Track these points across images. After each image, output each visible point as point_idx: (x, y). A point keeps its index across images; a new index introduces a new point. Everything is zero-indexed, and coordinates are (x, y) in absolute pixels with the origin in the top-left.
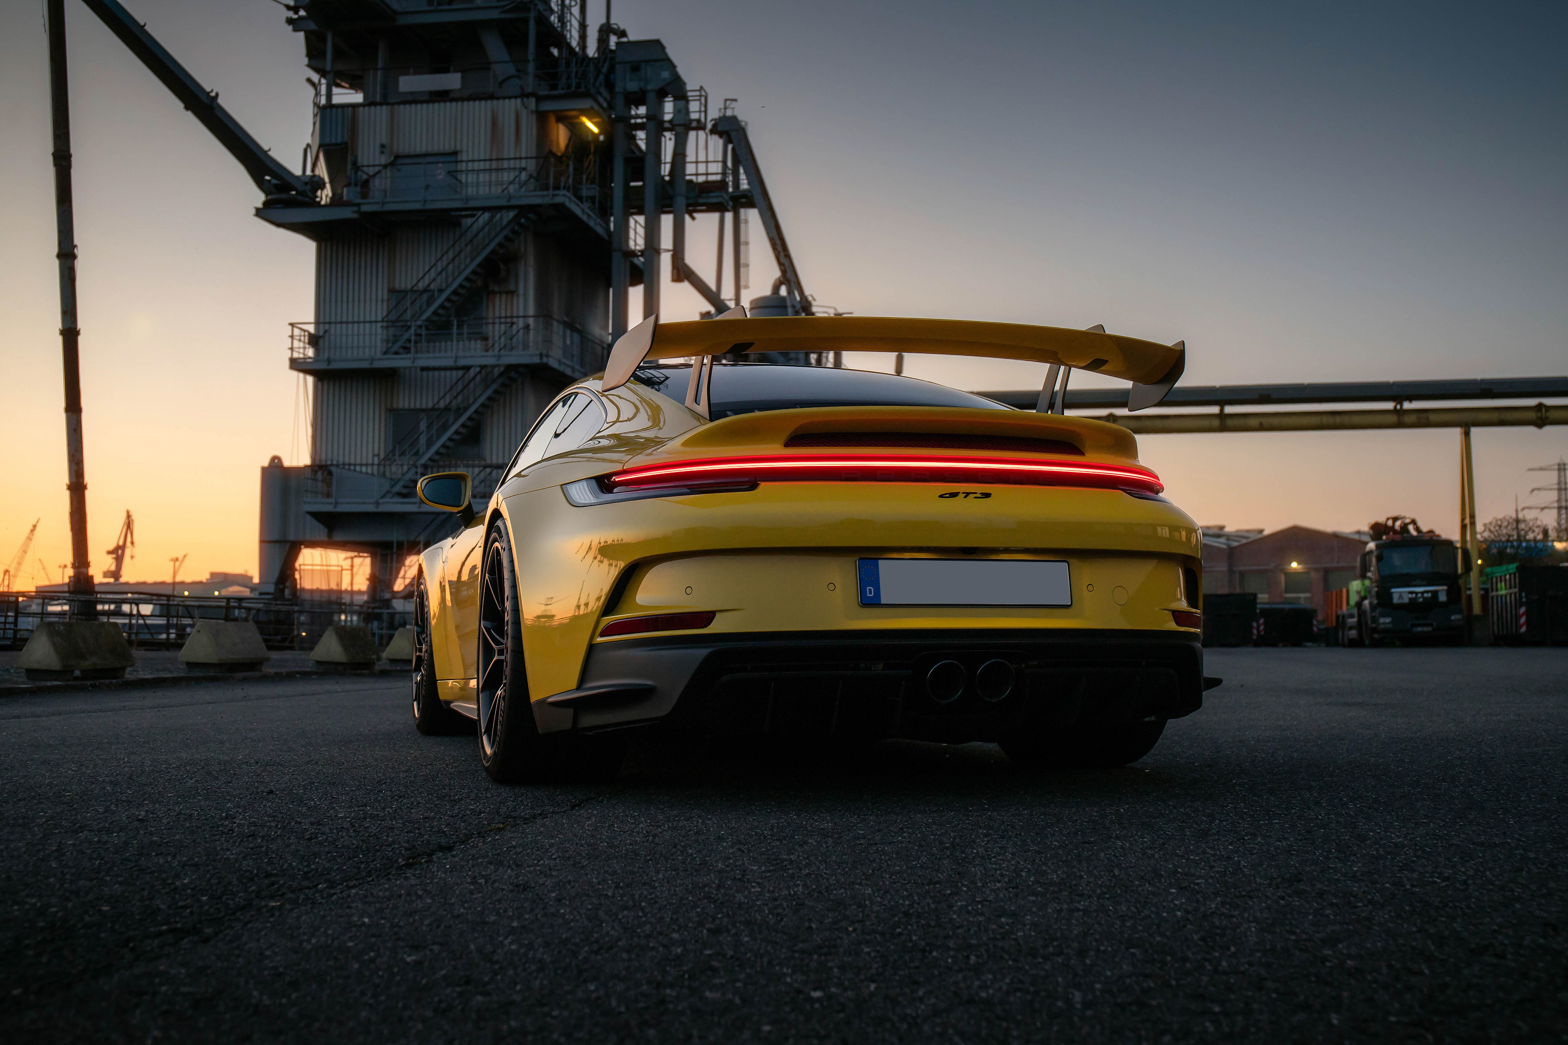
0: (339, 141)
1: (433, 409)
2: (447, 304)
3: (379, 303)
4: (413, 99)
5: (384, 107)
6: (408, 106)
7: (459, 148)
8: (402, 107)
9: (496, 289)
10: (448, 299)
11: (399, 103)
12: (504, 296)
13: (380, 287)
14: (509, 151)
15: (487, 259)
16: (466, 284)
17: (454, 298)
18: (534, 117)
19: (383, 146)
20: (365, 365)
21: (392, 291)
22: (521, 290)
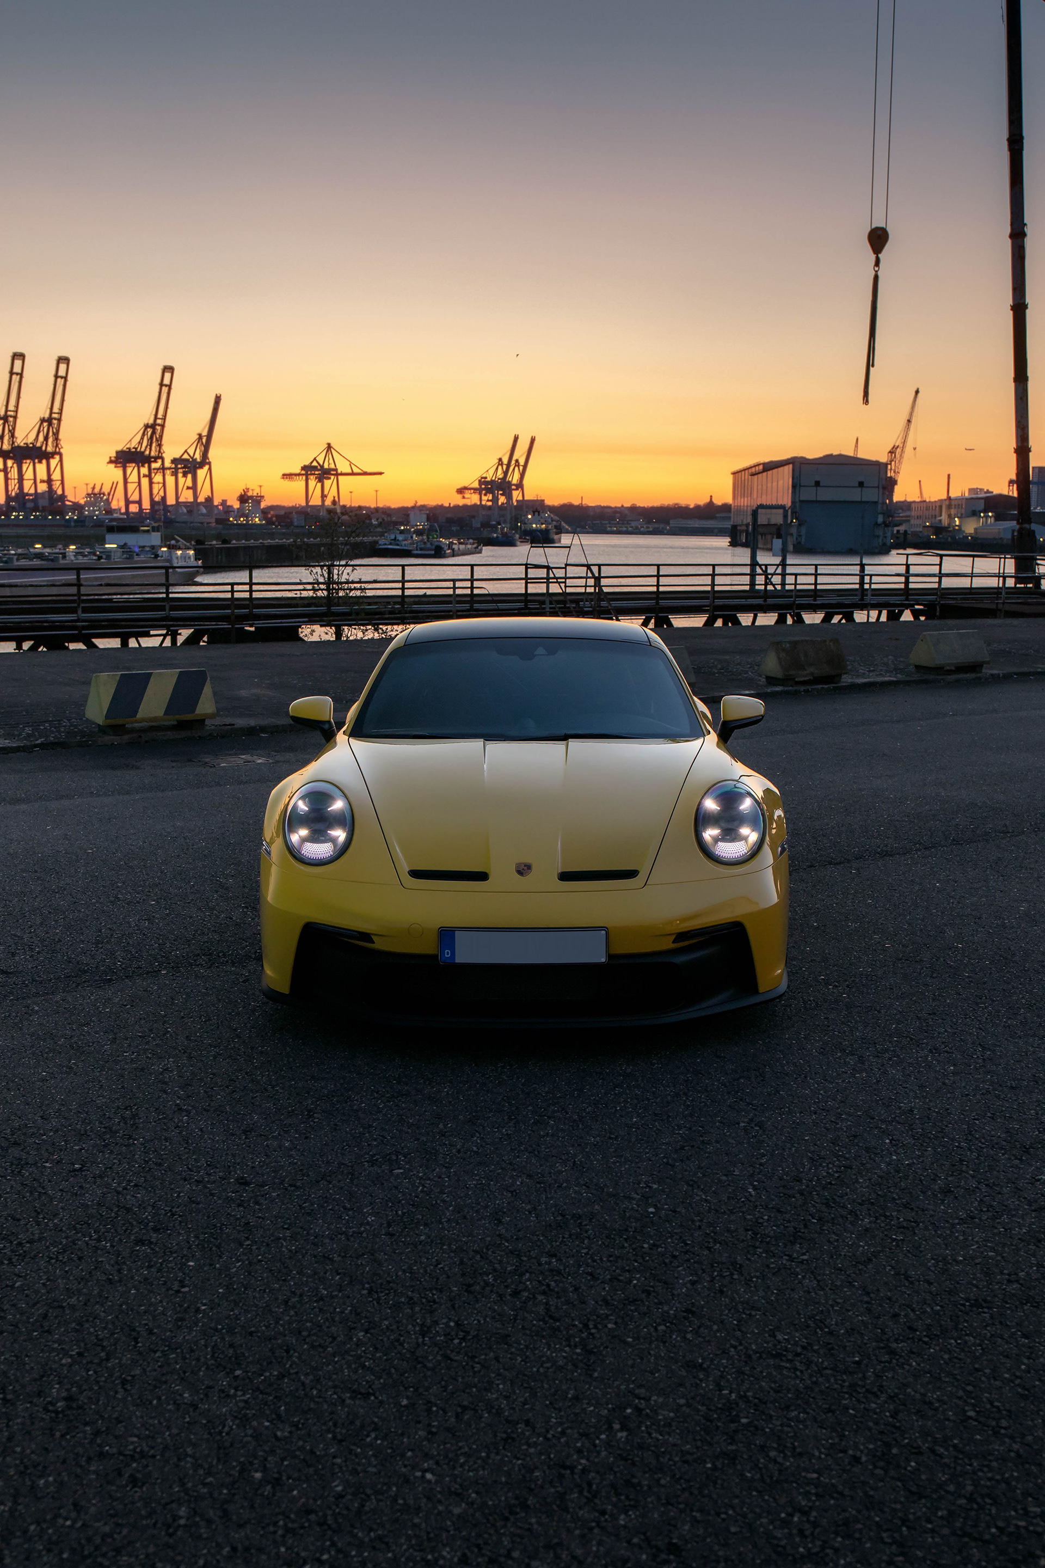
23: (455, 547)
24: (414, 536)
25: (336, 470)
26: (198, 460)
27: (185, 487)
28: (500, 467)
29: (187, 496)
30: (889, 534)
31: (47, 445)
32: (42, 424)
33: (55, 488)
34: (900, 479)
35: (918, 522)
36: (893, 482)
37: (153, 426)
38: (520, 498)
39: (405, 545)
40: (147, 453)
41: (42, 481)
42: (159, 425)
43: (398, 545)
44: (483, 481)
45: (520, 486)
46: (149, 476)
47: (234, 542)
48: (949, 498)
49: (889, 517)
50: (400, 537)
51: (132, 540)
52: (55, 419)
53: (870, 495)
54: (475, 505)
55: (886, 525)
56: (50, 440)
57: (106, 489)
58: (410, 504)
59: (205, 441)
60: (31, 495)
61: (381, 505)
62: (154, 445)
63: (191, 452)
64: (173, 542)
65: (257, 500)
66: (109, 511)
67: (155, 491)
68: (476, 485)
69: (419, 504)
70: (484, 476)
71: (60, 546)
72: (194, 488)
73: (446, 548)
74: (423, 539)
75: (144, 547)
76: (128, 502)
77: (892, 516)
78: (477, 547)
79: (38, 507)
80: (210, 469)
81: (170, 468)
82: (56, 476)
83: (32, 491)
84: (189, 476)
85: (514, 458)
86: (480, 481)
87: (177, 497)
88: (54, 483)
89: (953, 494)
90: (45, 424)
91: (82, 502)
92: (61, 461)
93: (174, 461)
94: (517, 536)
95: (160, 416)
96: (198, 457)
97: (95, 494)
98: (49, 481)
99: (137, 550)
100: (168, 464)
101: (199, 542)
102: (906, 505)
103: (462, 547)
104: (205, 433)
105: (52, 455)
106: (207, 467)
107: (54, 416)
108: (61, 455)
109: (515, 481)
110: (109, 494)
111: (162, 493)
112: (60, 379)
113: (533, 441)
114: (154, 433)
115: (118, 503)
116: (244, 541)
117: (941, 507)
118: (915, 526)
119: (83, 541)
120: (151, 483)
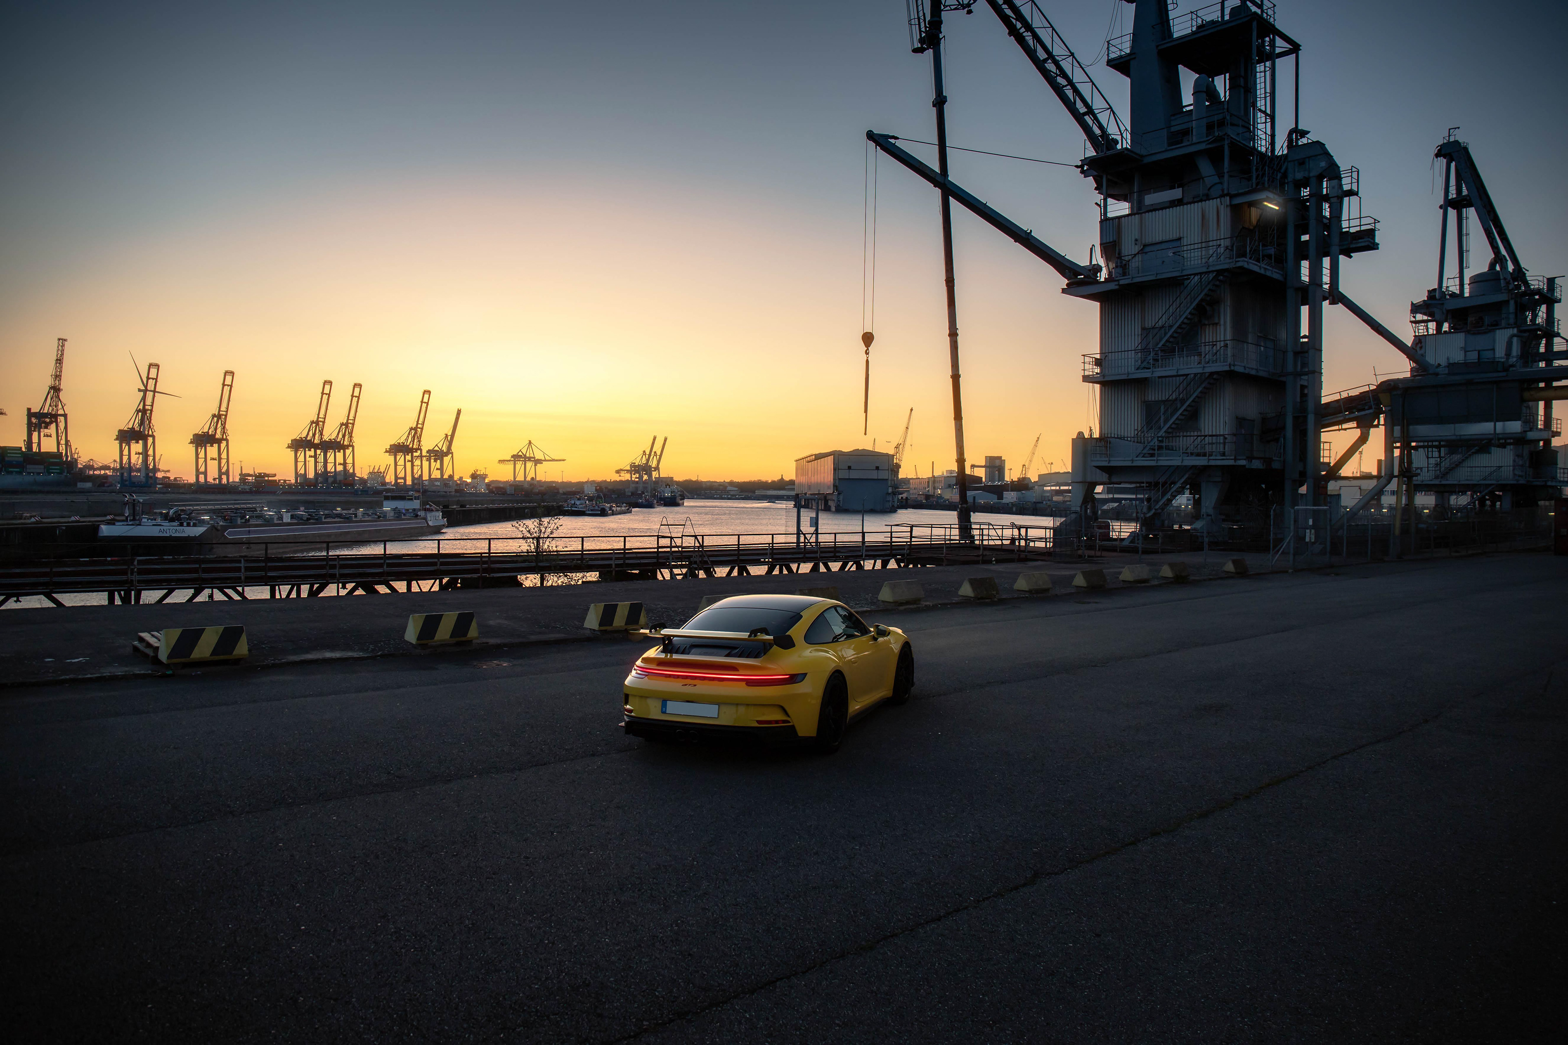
0: (1111, 240)
1: (1167, 400)
2: (1175, 335)
3: (1136, 336)
4: (1154, 209)
5: (1137, 216)
6: (1150, 213)
7: (1182, 236)
8: (1147, 214)
9: (1206, 322)
10: (1175, 332)
11: (1145, 212)
12: (1211, 326)
13: (1136, 327)
14: (1213, 234)
15: (1197, 305)
16: (1186, 321)
17: (1179, 331)
18: (1229, 209)
19: (1136, 240)
20: (1124, 377)
21: (1143, 329)
22: (1222, 322)
23: (614, 509)
24: (587, 502)
25: (534, 458)
26: (445, 451)
27: (435, 469)
28: (644, 456)
29: (436, 474)
30: (896, 500)
31: (344, 440)
32: (341, 426)
33: (348, 468)
34: (902, 464)
35: (915, 491)
36: (898, 466)
37: (415, 429)
38: (657, 476)
39: (581, 508)
40: (411, 446)
41: (340, 464)
42: (419, 428)
43: (576, 508)
44: (633, 465)
45: (657, 468)
46: (412, 461)
47: (468, 506)
48: (934, 476)
49: (896, 488)
50: (578, 503)
51: (401, 505)
52: (350, 424)
53: (883, 475)
54: (628, 480)
55: (894, 493)
56: (347, 437)
57: (382, 470)
58: (585, 480)
59: (450, 439)
60: (332, 473)
61: (565, 480)
62: (416, 441)
63: (440, 446)
64: (428, 506)
65: (484, 477)
66: (384, 484)
67: (415, 471)
68: (628, 468)
69: (590, 480)
70: (633, 462)
71: (354, 509)
72: (441, 469)
73: (608, 509)
74: (593, 504)
75: (408, 510)
76: (396, 478)
77: (898, 488)
78: (628, 509)
79: (336, 480)
80: (452, 457)
81: (425, 456)
82: (349, 460)
83: (333, 470)
84: (439, 461)
85: (654, 450)
86: (631, 465)
87: (430, 475)
88: (347, 465)
89: (936, 474)
90: (344, 427)
91: (366, 477)
92: (353, 450)
93: (429, 451)
94: (655, 501)
95: (420, 422)
96: (445, 449)
97: (375, 473)
98: (345, 464)
99: (404, 511)
100: (424, 453)
101: (446, 506)
102: (906, 481)
103: (619, 509)
104: (450, 434)
105: (347, 447)
106: (451, 455)
107: (350, 421)
108: (353, 447)
109: (654, 466)
110: (384, 473)
111: (419, 473)
112: (355, 398)
113: (666, 440)
114: (416, 433)
115: (390, 478)
116: (474, 506)
117: (928, 482)
118: (913, 494)
119: (368, 505)
120: (413, 466)
